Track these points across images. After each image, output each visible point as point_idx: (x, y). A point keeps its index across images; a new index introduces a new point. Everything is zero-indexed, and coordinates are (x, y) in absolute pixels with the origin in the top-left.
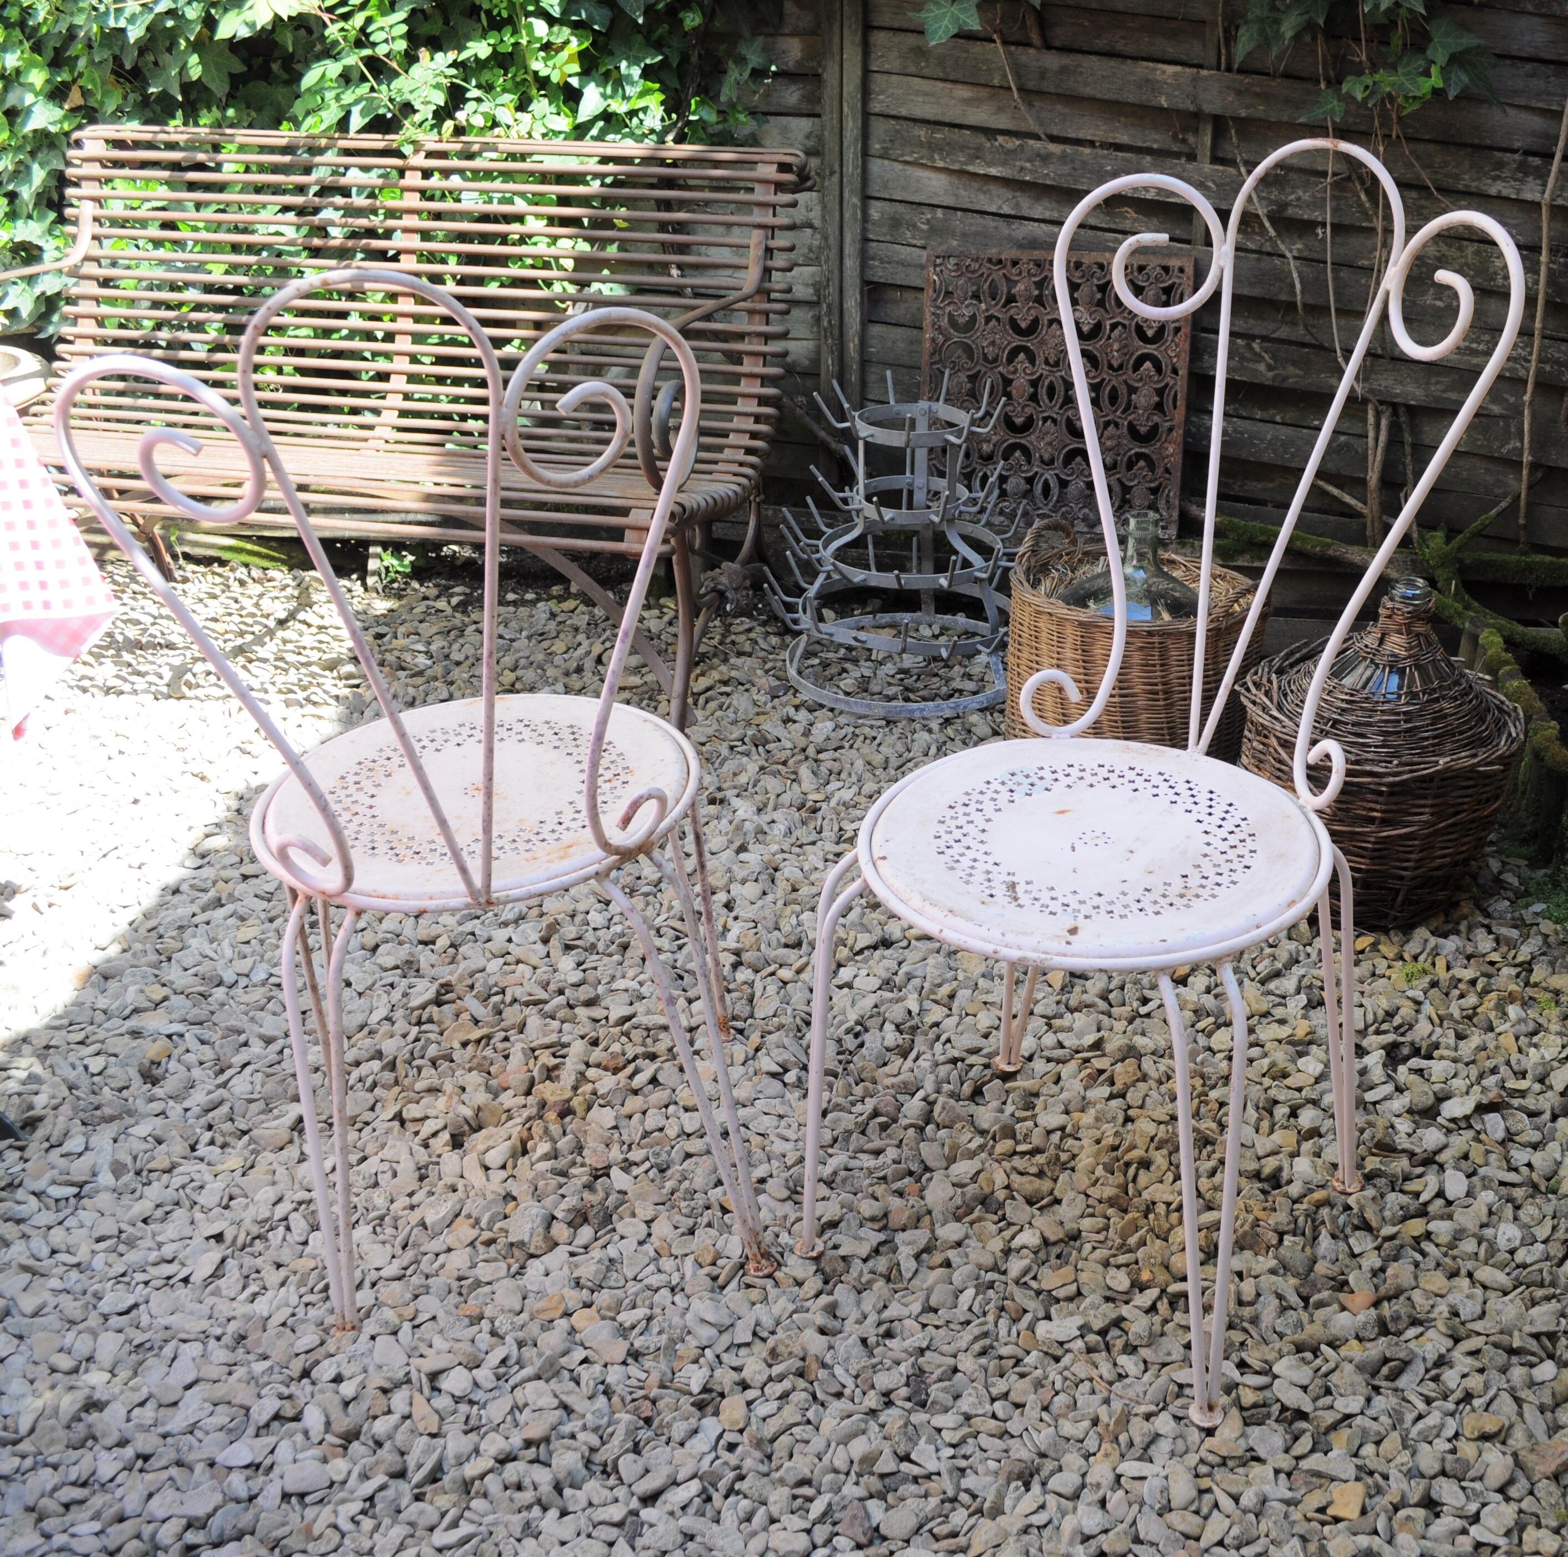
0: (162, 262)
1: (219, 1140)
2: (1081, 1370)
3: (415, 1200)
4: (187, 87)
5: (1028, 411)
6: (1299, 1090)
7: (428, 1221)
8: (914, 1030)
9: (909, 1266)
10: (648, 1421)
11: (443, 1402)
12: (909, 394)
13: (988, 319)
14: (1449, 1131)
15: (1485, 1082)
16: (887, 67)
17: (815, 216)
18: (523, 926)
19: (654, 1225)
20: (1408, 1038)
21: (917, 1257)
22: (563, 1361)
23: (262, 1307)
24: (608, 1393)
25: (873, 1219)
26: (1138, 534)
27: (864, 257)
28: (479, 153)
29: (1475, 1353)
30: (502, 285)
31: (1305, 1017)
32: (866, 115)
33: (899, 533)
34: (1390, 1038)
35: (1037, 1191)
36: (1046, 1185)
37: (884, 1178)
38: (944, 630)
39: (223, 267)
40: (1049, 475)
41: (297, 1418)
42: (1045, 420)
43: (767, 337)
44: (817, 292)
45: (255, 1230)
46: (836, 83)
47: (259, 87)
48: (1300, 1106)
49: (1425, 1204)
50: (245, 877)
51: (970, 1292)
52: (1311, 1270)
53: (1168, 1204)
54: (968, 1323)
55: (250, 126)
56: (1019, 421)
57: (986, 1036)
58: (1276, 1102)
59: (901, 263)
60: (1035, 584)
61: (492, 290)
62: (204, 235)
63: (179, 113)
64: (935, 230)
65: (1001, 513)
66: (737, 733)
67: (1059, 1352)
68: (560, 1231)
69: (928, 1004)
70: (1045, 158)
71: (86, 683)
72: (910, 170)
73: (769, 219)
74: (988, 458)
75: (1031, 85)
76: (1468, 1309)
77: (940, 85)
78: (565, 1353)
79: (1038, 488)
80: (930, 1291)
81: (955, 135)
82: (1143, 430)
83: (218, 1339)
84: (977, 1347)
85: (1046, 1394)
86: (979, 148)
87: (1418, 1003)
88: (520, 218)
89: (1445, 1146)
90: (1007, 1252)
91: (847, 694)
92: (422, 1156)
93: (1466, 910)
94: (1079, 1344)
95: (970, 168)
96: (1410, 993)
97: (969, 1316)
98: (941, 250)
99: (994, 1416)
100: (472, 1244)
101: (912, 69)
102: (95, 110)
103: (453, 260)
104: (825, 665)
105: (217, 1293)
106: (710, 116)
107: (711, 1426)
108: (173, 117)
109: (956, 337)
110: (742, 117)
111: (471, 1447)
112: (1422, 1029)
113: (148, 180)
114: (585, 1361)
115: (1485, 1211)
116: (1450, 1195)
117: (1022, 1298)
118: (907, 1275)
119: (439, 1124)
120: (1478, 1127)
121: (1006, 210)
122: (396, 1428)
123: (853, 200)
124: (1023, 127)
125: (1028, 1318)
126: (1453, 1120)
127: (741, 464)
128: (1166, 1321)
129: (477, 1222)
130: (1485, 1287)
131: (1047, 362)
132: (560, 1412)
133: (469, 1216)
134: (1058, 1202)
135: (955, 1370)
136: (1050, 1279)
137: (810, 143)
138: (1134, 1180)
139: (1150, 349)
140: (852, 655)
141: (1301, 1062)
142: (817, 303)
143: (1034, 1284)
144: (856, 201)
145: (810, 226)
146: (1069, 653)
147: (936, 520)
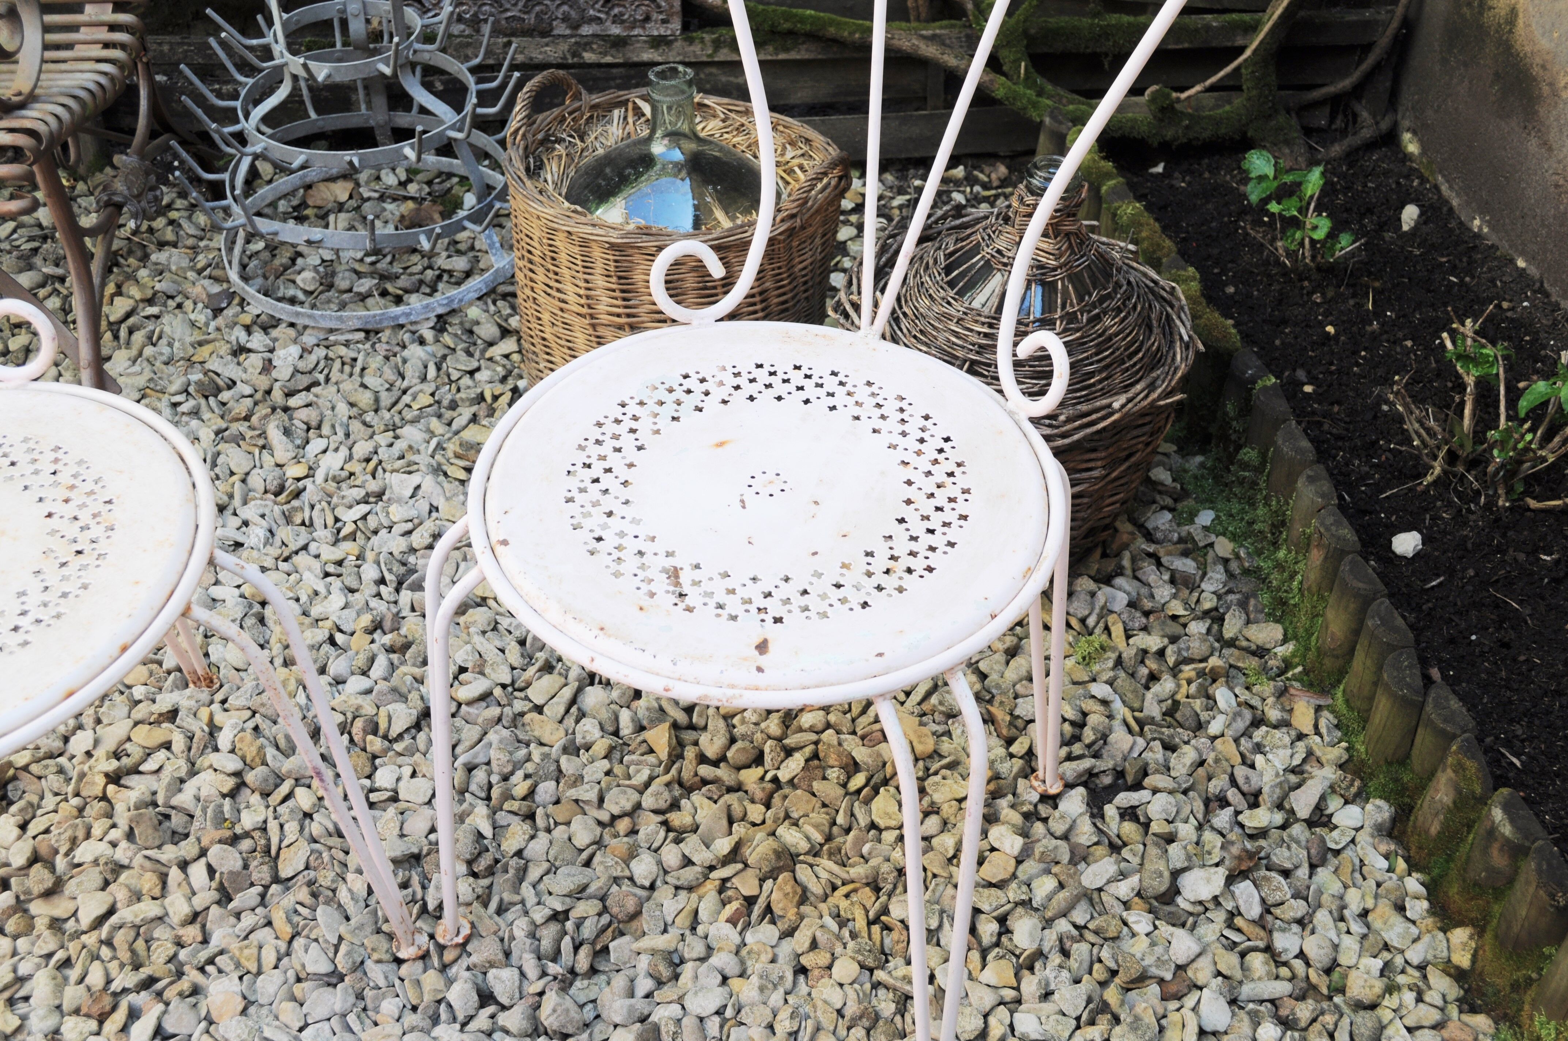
20: (1106, 759)
34: (1085, 765)
60: (537, 176)
65: (460, 19)
87: (1107, 703)
91: (309, 295)
93: (1125, 537)
104: (273, 249)
127: (107, 45)
146: (600, 281)
147: (387, 71)
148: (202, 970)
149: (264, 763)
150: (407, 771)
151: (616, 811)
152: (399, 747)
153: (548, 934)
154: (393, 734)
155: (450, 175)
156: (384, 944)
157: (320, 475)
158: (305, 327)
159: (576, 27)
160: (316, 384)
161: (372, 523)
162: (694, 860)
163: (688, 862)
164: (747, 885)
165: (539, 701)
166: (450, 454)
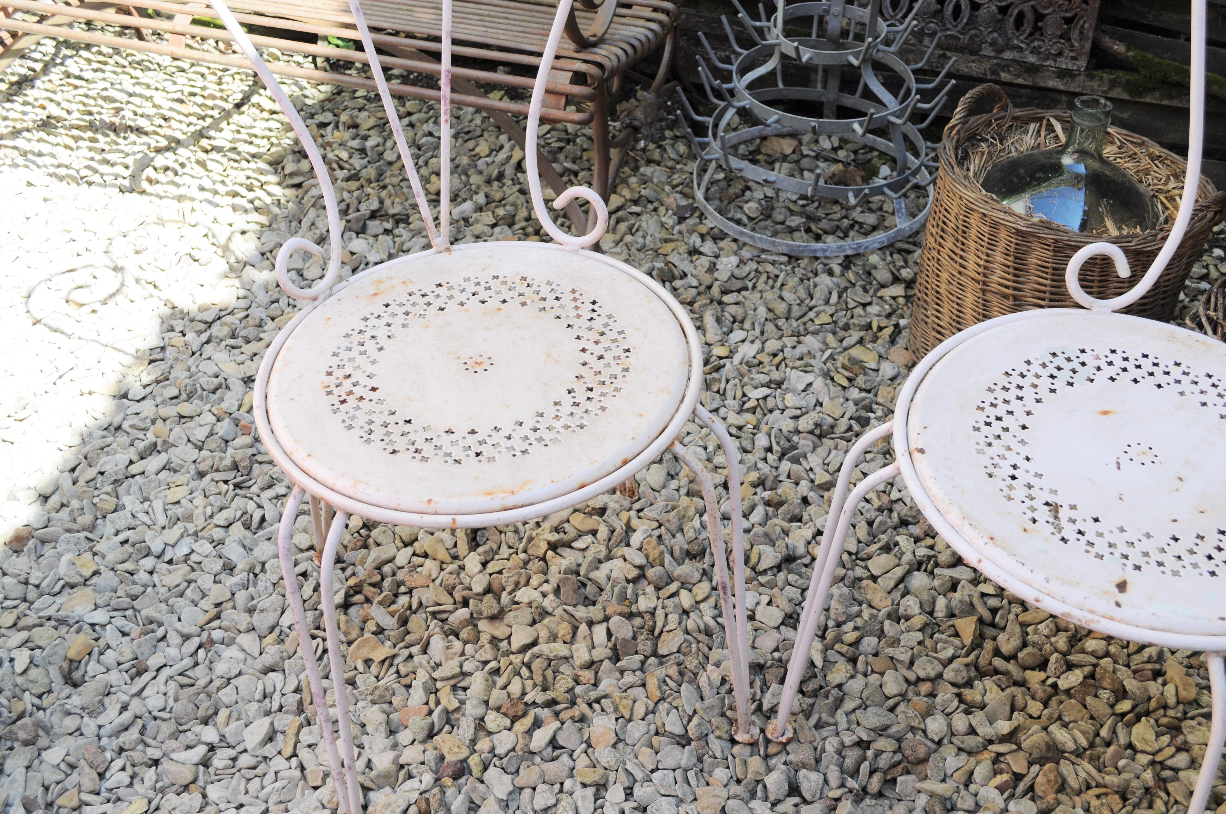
127: (656, 9)
147: (855, 62)
148: (590, 705)
149: (662, 565)
150: (765, 599)
151: (922, 674)
152: (762, 579)
153: (852, 756)
154: (761, 567)
155: (872, 149)
156: (726, 727)
157: (737, 358)
158: (745, 244)
159: (999, 51)
160: (746, 289)
161: (770, 403)
162: (979, 731)
163: (972, 731)
164: (1018, 764)
165: (876, 572)
166: (839, 365)
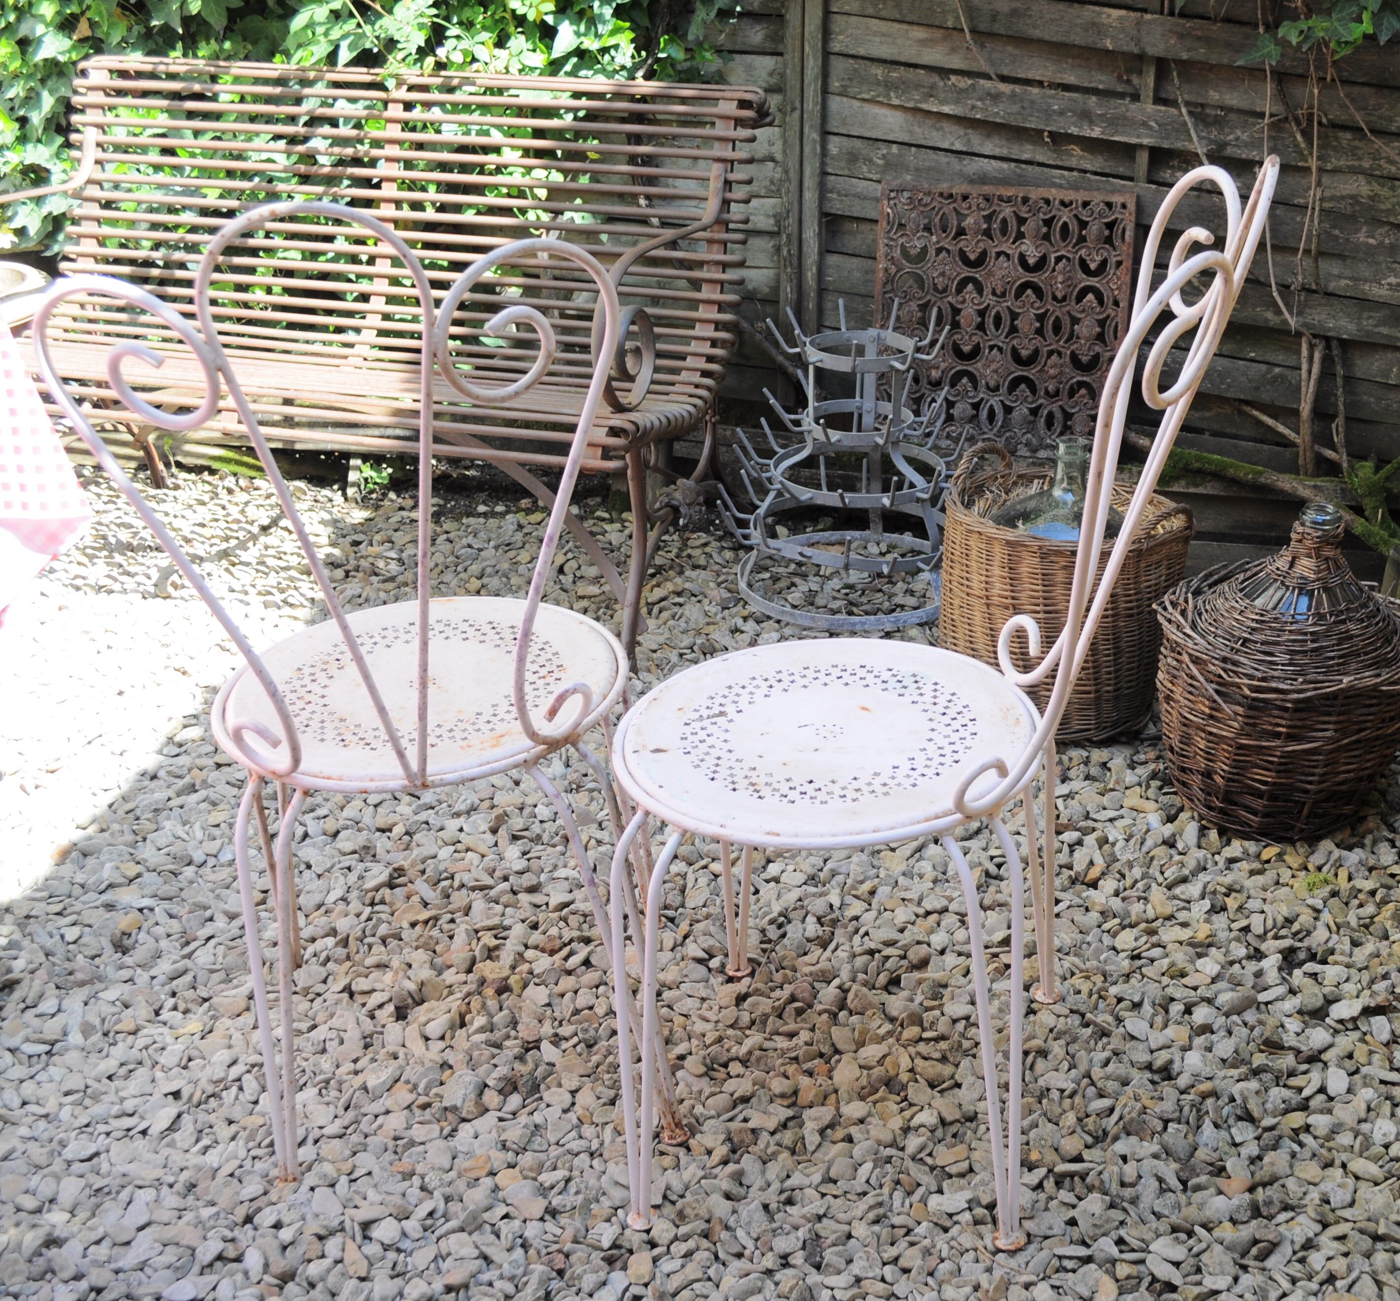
0: (160, 186)
1: (182, 1006)
2: (967, 1240)
3: (359, 1066)
4: (187, 20)
5: (976, 339)
6: (1195, 989)
7: (370, 1085)
8: (834, 923)
9: (812, 1139)
10: (561, 1273)
11: (373, 1249)
12: (862, 322)
13: (939, 251)
14: (1336, 1032)
15: (1375, 987)
16: (847, 8)
17: (777, 151)
18: (474, 817)
19: (578, 1096)
20: (1306, 943)
21: (822, 1132)
22: (486, 1216)
23: (212, 1158)
24: (525, 1246)
25: (783, 1096)
26: (1067, 458)
27: (823, 190)
28: (459, 87)
29: (1342, 1238)
30: (479, 213)
31: (1207, 921)
32: (827, 54)
33: (851, 454)
34: (1287, 943)
35: (940, 1075)
36: (948, 1070)
37: (796, 1059)
38: (891, 548)
39: (218, 192)
40: (994, 401)
41: (238, 1259)
42: (991, 348)
43: (725, 266)
44: (778, 223)
45: (210, 1089)
46: (798, 23)
47: (255, 21)
48: (1195, 1004)
49: (1307, 1099)
50: (219, 766)
51: (869, 1166)
52: (1192, 1155)
53: (1062, 1091)
54: (865, 1194)
55: (246, 58)
56: (966, 349)
57: (902, 931)
58: (1172, 999)
59: (858, 196)
60: (968, 505)
61: (469, 217)
62: (201, 161)
63: (179, 45)
64: (889, 165)
65: (948, 436)
66: (686, 641)
67: (948, 1223)
68: (491, 1098)
69: (849, 899)
70: (996, 97)
71: (79, 582)
72: (867, 107)
73: (729, 154)
74: (937, 384)
75: (982, 27)
76: (1339, 1198)
77: (897, 26)
78: (488, 1209)
79: (984, 414)
80: (830, 1163)
81: (911, 74)
82: (1084, 359)
83: (171, 1186)
84: (871, 1215)
85: (932, 1261)
86: (933, 87)
87: (1318, 911)
88: (497, 150)
89: (1331, 1046)
90: (906, 1130)
91: (794, 607)
92: (368, 1026)
93: (1371, 825)
94: (967, 1217)
95: (924, 106)
96: (1310, 901)
97: (866, 1188)
98: (895, 184)
99: (883, 1280)
100: (408, 1107)
101: (870, 11)
102: (101, 41)
103: (432, 188)
104: (776, 579)
105: (172, 1145)
106: (678, 54)
107: (619, 1280)
108: (174, 48)
109: (908, 267)
110: (708, 55)
111: (395, 1291)
112: (1320, 935)
113: (149, 108)
114: (506, 1216)
115: (1363, 1107)
116: (1331, 1091)
117: (918, 1173)
118: (811, 1148)
119: (384, 997)
120: (1364, 1028)
121: (958, 146)
122: (329, 1271)
123: (812, 136)
124: (974, 67)
125: (921, 1191)
126: (1341, 1022)
127: (697, 386)
128: (1051, 1198)
129: (415, 1087)
130: (1357, 1178)
131: (994, 293)
132: (480, 1262)
133: (408, 1082)
134: (959, 1086)
135: (849, 1236)
136: (944, 1156)
137: (773, 81)
138: (1032, 1068)
139: (1093, 281)
140: (802, 570)
141: (1200, 963)
142: (778, 233)
143: (929, 1160)
144: (815, 136)
145: (772, 159)
146: (997, 571)
147: (881, 442)
